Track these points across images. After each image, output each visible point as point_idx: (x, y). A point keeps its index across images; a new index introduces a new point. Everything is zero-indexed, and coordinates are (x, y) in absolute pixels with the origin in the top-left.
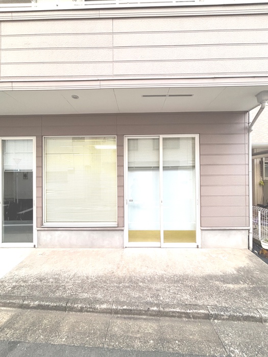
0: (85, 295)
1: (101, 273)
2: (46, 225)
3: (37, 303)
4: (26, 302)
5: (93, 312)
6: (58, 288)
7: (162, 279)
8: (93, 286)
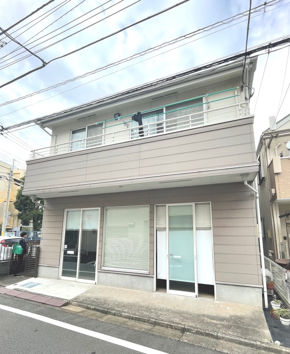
0: (118, 309)
1: (131, 302)
2: (103, 268)
3: (94, 307)
4: (89, 306)
5: (120, 316)
6: (105, 304)
7: (168, 311)
8: (124, 306)
